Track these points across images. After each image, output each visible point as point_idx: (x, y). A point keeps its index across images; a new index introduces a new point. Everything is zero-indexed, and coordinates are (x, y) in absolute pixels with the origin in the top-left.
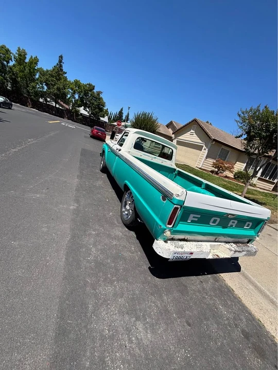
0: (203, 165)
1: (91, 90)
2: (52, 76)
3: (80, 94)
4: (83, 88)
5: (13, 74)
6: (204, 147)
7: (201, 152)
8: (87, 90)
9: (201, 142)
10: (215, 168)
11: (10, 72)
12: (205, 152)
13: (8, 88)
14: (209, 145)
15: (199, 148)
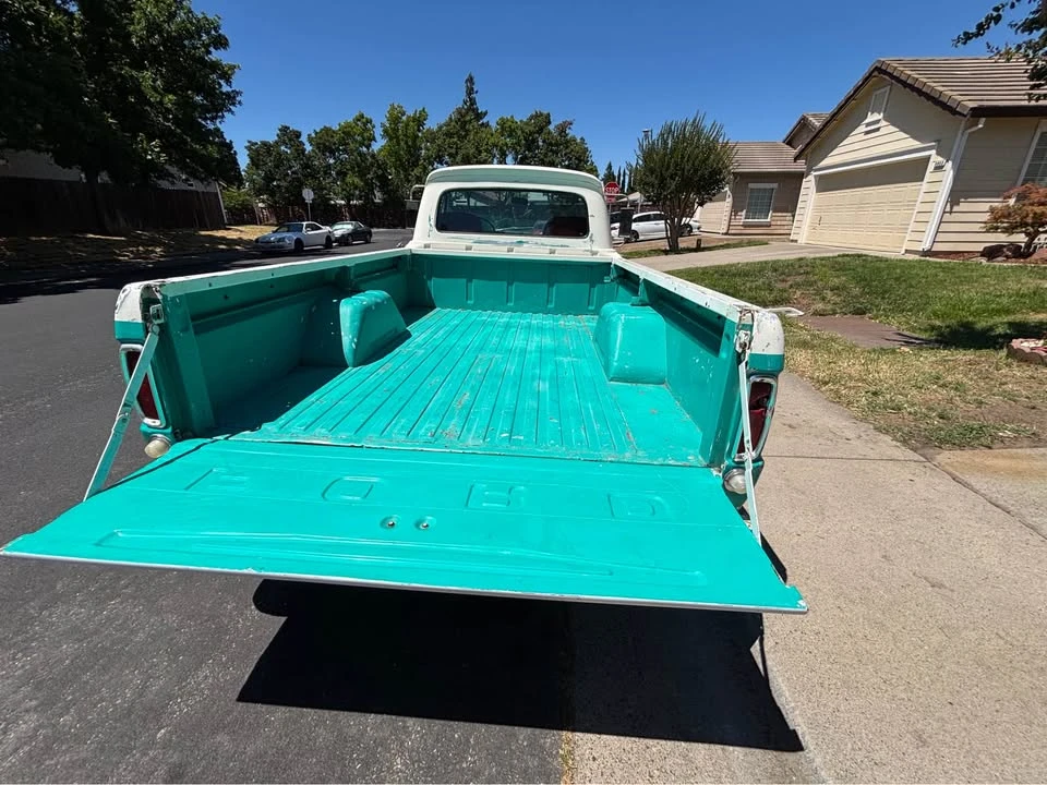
0: (941, 237)
1: (541, 130)
2: (449, 135)
3: (517, 153)
4: (519, 132)
5: (379, 167)
6: (935, 159)
7: (924, 186)
8: (531, 134)
9: (916, 144)
10: (1010, 230)
11: (372, 165)
12: (941, 179)
13: (377, 201)
14: (960, 142)
15: (911, 171)
